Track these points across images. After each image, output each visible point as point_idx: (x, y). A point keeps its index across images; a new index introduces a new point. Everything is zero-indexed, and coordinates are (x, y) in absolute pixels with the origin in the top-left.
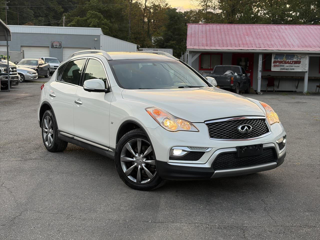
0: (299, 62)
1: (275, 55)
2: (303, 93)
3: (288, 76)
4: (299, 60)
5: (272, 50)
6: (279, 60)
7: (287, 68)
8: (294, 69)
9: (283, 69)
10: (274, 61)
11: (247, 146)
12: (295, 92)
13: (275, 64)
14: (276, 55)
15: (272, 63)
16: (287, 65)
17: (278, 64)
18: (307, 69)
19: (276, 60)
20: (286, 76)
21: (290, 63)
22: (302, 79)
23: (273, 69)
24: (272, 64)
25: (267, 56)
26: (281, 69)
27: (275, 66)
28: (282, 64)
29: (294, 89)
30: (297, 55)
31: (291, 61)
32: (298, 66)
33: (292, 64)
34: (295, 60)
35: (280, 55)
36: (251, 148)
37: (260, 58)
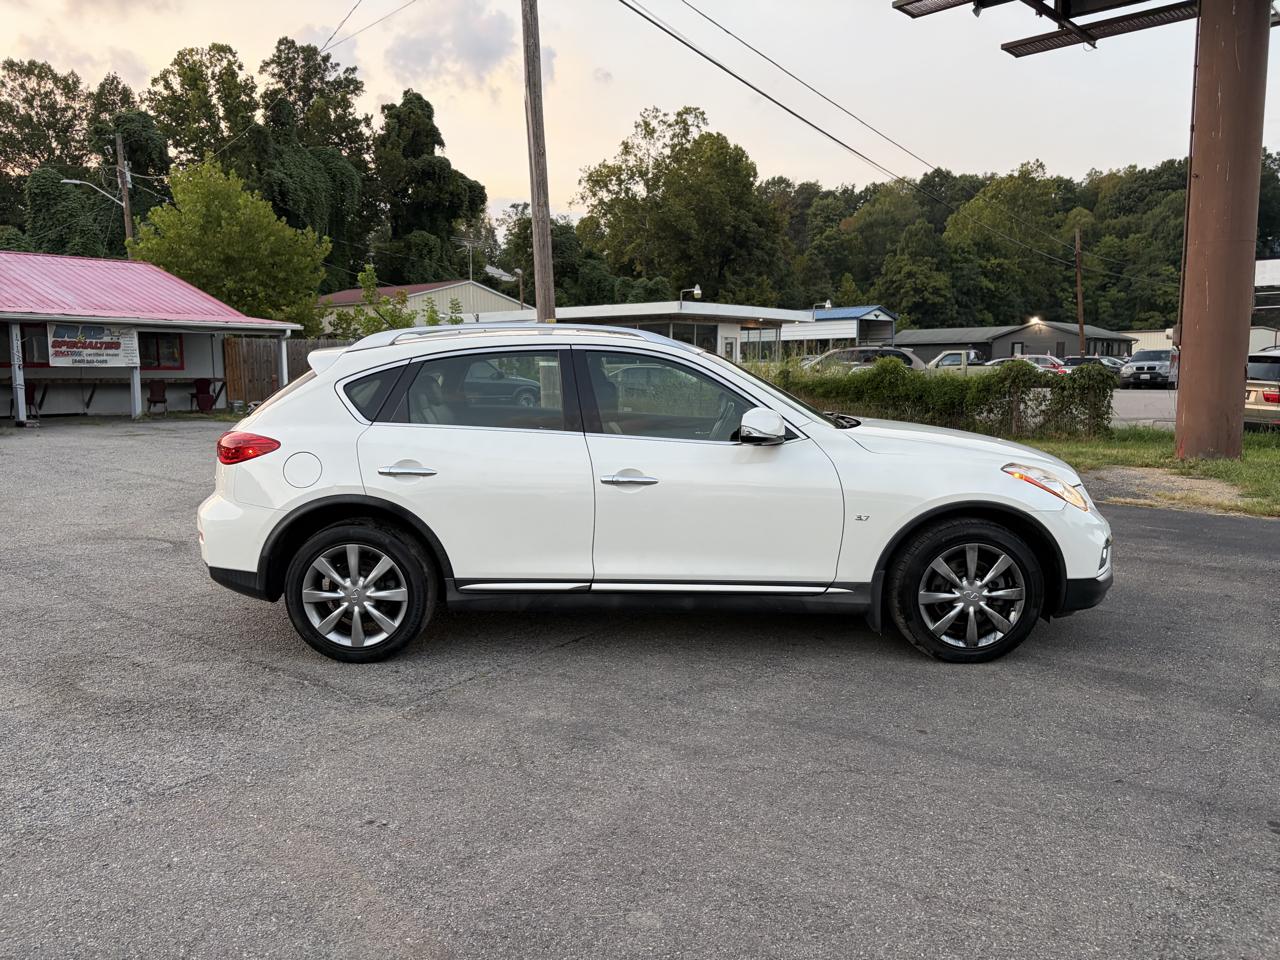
0: (117, 346)
1: (54, 328)
2: (131, 416)
3: (69, 379)
4: (115, 340)
5: (48, 314)
6: (66, 339)
7: (89, 358)
8: (106, 361)
9: (79, 361)
10: (54, 342)
12: (85, 415)
13: (58, 349)
14: (57, 326)
15: (50, 346)
16: (89, 351)
17: (64, 349)
18: (137, 361)
19: (59, 339)
20: (63, 379)
21: (95, 348)
22: (126, 386)
23: (54, 362)
24: (51, 351)
25: (34, 329)
26: (76, 361)
27: (57, 354)
28: (75, 349)
29: (80, 411)
30: (109, 327)
31: (97, 343)
32: (116, 355)
33: (100, 348)
34: (107, 339)
35: (66, 326)
37: (16, 332)
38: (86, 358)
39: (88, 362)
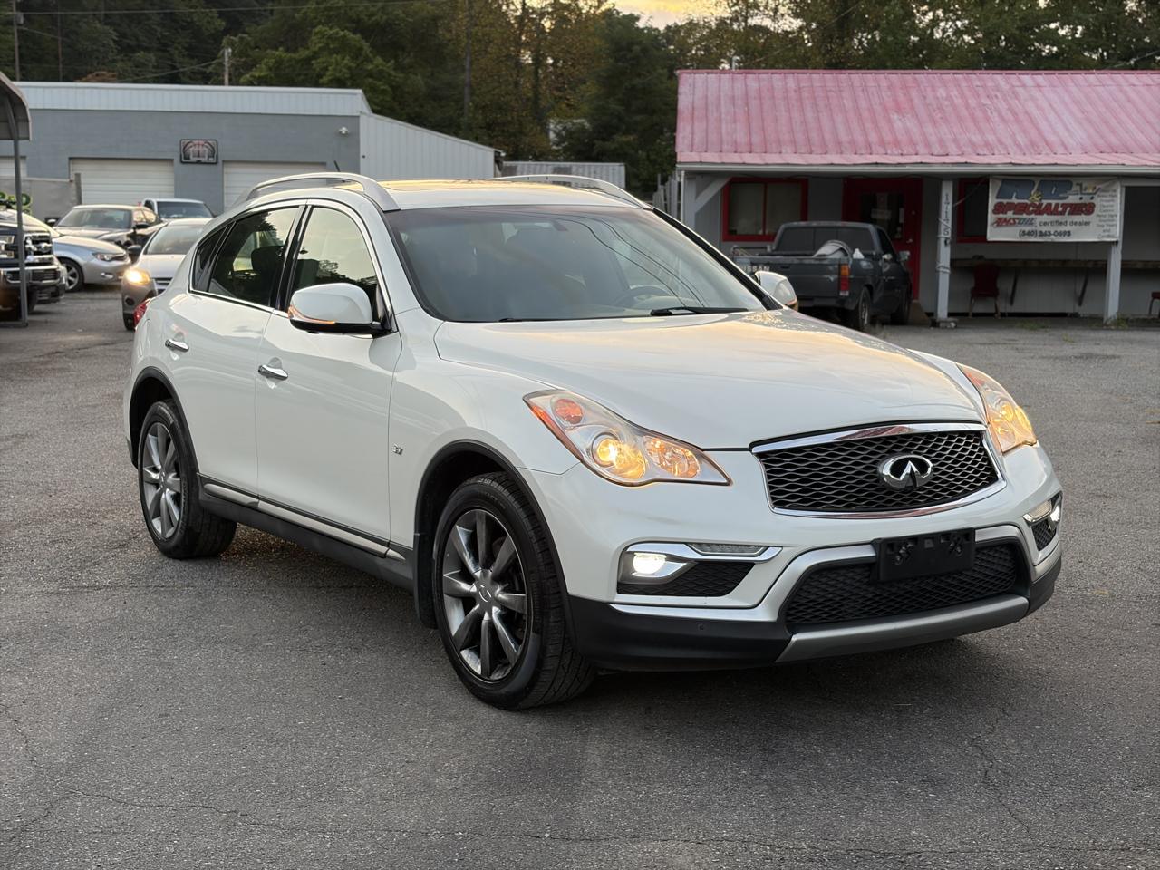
0: (1088, 209)
1: (999, 183)
2: (1102, 319)
3: (1049, 261)
4: (1086, 199)
5: (989, 164)
6: (1015, 200)
7: (1044, 229)
8: (1069, 233)
9: (1029, 234)
10: (996, 206)
11: (915, 539)
12: (1075, 316)
13: (1001, 215)
14: (1004, 181)
15: (990, 211)
16: (1045, 217)
17: (1010, 214)
18: (1116, 232)
19: (1005, 201)
20: (1039, 261)
21: (1055, 212)
22: (1100, 270)
23: (994, 234)
24: (991, 217)
25: (972, 187)
26: (1024, 233)
27: (999, 223)
28: (1025, 216)
29: (1069, 308)
30: (1080, 180)
31: (1057, 205)
32: (1086, 224)
33: (1062, 213)
34: (1073, 199)
35: (1017, 181)
36: (929, 544)
37: (947, 193)
38: (1039, 228)
39: (1042, 234)
